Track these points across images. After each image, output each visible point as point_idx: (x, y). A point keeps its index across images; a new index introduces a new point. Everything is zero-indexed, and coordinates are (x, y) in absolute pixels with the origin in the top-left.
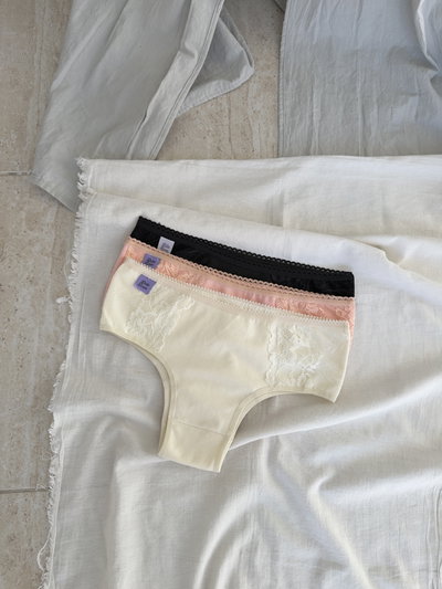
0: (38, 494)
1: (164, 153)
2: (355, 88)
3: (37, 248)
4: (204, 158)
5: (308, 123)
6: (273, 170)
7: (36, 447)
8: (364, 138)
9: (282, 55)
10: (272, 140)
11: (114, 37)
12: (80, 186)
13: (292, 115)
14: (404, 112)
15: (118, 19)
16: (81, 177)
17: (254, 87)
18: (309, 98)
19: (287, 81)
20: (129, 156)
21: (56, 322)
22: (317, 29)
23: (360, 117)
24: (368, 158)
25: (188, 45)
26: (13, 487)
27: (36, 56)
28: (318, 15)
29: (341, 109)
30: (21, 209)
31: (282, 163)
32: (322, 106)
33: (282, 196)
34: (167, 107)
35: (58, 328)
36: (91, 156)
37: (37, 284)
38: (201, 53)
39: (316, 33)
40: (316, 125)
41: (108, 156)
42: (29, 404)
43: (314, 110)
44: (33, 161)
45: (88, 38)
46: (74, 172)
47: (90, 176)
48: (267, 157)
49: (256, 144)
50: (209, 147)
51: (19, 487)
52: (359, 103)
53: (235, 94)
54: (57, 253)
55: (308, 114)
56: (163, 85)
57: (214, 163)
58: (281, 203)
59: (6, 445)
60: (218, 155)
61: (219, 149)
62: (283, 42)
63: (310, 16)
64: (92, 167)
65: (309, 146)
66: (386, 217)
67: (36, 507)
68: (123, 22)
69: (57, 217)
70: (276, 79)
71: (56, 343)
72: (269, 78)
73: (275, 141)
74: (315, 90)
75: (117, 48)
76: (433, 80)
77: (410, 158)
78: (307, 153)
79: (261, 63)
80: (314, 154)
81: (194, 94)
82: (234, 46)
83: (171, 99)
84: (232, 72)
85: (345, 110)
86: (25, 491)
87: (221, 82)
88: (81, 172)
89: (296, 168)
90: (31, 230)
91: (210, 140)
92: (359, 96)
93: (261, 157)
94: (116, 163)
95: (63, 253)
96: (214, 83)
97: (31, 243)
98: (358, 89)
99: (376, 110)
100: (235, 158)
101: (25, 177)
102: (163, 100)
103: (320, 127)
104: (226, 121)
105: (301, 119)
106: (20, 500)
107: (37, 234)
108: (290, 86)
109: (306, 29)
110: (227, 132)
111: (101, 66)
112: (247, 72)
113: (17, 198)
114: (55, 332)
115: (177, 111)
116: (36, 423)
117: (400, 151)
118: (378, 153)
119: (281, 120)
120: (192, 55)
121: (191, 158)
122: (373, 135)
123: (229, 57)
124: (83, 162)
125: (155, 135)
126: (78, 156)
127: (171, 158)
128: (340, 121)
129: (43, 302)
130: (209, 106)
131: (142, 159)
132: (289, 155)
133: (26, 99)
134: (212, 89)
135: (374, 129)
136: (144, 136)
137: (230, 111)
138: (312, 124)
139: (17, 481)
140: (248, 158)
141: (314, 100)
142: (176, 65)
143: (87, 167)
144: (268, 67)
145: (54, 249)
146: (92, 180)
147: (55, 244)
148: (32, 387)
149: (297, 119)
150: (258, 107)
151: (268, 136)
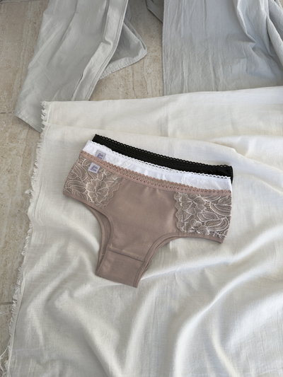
1: (94, 97)
2: (208, 59)
3: (14, 152)
4: (118, 99)
5: (181, 78)
6: (161, 102)
7: (4, 274)
8: (216, 83)
9: (163, 45)
10: (159, 87)
11: (65, 37)
12: (43, 117)
13: (171, 74)
14: (239, 67)
16: (44, 111)
17: (147, 61)
18: (181, 65)
19: (167, 57)
20: (73, 99)
22: (182, 29)
23: (212, 72)
24: (218, 92)
25: (107, 38)
27: (22, 54)
28: (182, 21)
29: (201, 69)
30: (7, 131)
31: (166, 98)
32: (189, 69)
33: (167, 117)
34: (95, 71)
36: (50, 100)
37: (12, 173)
38: (115, 43)
39: (182, 33)
40: (186, 78)
41: (60, 99)
43: (184, 71)
44: (15, 105)
45: (49, 40)
46: (39, 109)
47: (50, 111)
48: (156, 96)
49: (149, 90)
50: (121, 93)
52: (211, 66)
53: (136, 65)
54: (26, 154)
55: (180, 73)
56: (92, 60)
58: (167, 120)
60: (126, 96)
61: (126, 93)
62: (163, 38)
63: (178, 22)
64: (50, 106)
65: (182, 89)
66: (233, 123)
68: (69, 30)
70: (160, 57)
71: (22, 207)
72: (156, 56)
73: (161, 88)
74: (184, 61)
75: (67, 43)
76: (254, 49)
77: (244, 90)
78: (181, 92)
79: (151, 49)
80: (186, 92)
81: (111, 65)
82: (134, 38)
83: (98, 67)
85: (203, 70)
87: (128, 58)
88: (44, 109)
89: (175, 100)
90: (12, 142)
91: (121, 89)
92: (210, 62)
93: (153, 97)
94: (65, 103)
95: (29, 154)
96: (123, 59)
97: (10, 150)
98: (210, 59)
99: (221, 68)
100: (137, 98)
101: (10, 114)
102: (92, 67)
103: (188, 79)
104: (131, 79)
105: (176, 76)
107: (15, 145)
108: (169, 59)
109: (176, 29)
110: (132, 84)
111: (57, 54)
112: (142, 53)
113: (5, 125)
114: (22, 201)
116: (4, 258)
117: (238, 88)
118: (225, 89)
119: (164, 78)
120: (110, 44)
121: (110, 99)
122: (221, 81)
123: (132, 46)
124: (45, 103)
126: (42, 100)
127: (98, 100)
128: (200, 75)
129: (15, 183)
130: (121, 72)
131: (80, 100)
132: (171, 94)
133: (15, 74)
134: (122, 63)
135: (221, 79)
136: (82, 87)
137: (133, 74)
138: (183, 77)
140: (144, 98)
142: (100, 49)
143: (47, 106)
144: (156, 51)
145: (24, 152)
146: (51, 113)
147: (25, 150)
148: (4, 235)
149: (174, 76)
150: (150, 71)
151: (156, 85)
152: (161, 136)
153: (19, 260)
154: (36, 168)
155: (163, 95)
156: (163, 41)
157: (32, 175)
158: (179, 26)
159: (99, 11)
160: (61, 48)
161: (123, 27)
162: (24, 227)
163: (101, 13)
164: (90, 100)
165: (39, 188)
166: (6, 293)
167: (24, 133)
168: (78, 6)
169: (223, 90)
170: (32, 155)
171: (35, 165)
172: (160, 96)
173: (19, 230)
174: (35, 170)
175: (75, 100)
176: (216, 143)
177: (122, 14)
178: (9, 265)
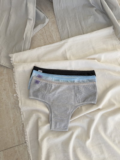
0: (21, 145)
1: (31, 47)
2: (76, 18)
3: (4, 81)
4: (42, 46)
5: (67, 30)
6: (61, 44)
8: (82, 30)
9: (55, 14)
10: (58, 36)
11: (10, 20)
12: (12, 62)
13: (62, 29)
14: (90, 20)
15: (9, 15)
16: (11, 59)
17: (50, 24)
18: (65, 23)
19: (58, 20)
20: (22, 50)
21: (14, 99)
22: (62, 5)
23: (80, 25)
25: (30, 17)
26: (14, 145)
28: (62, 1)
29: (74, 24)
31: (63, 42)
32: (69, 26)
33: (65, 50)
34: (29, 35)
35: (15, 100)
36: (12, 53)
37: (6, 90)
38: (34, 19)
39: (62, 6)
40: (69, 30)
41: (17, 52)
42: (12, 122)
43: (67, 26)
45: (3, 23)
46: (9, 59)
47: (14, 58)
49: (54, 38)
50: (42, 42)
51: (16, 145)
52: (78, 21)
53: (45, 27)
54: (9, 80)
55: (66, 28)
56: (26, 29)
57: (45, 46)
58: (66, 52)
59: (9, 135)
61: (45, 42)
62: (54, 11)
63: (60, 2)
64: (13, 56)
65: (69, 36)
66: (93, 48)
67: (21, 149)
68: (11, 16)
69: (7, 71)
70: (55, 21)
71: (15, 104)
72: (53, 21)
73: (59, 37)
74: (66, 21)
75: (11, 23)
76: (96, 10)
77: (95, 32)
78: (69, 38)
79: (50, 17)
80: (71, 37)
81: (35, 30)
82: (42, 15)
83: (29, 33)
84: (43, 22)
85: (75, 24)
86: (17, 146)
87: (41, 25)
88: (11, 58)
89: (67, 42)
90: (1, 76)
91: (42, 41)
93: (57, 42)
94: (19, 53)
96: (39, 26)
97: (2, 80)
98: (77, 18)
99: (83, 22)
100: (50, 44)
102: (27, 33)
103: (70, 30)
104: (45, 35)
105: (65, 29)
106: (16, 148)
107: (3, 77)
108: (60, 22)
110: (46, 37)
111: (8, 29)
112: (47, 20)
115: (31, 35)
116: (15, 127)
117: (92, 31)
118: (87, 33)
119: (60, 31)
120: (32, 20)
121: (39, 47)
123: (41, 18)
124: (10, 55)
125: (28, 43)
126: (9, 54)
127: (33, 48)
128: (75, 27)
129: (9, 95)
130: (39, 32)
131: (26, 50)
132: (64, 39)
135: (84, 27)
136: (25, 44)
137: (45, 32)
139: (14, 144)
140: (53, 43)
141: (67, 23)
142: (28, 23)
143: (12, 56)
144: (52, 18)
145: (8, 80)
146: (14, 59)
147: (8, 78)
148: (12, 118)
149: (64, 29)
150: (52, 29)
151: (57, 36)
152: (65, 60)
153: (22, 126)
154: (16, 84)
155: (61, 40)
156: (55, 12)
157: (15, 88)
158: (61, 4)
159: (23, 5)
160: (9, 25)
161: (36, 10)
162: (19, 112)
163: (24, 5)
164: (30, 49)
165: (20, 93)
166: (21, 140)
167: (5, 71)
168: (12, 4)
169: (86, 34)
170: (12, 80)
171: (15, 83)
172: (60, 41)
173: (18, 114)
174: (16, 85)
175: (23, 51)
176: (88, 59)
177: (34, 5)
178: (18, 129)
